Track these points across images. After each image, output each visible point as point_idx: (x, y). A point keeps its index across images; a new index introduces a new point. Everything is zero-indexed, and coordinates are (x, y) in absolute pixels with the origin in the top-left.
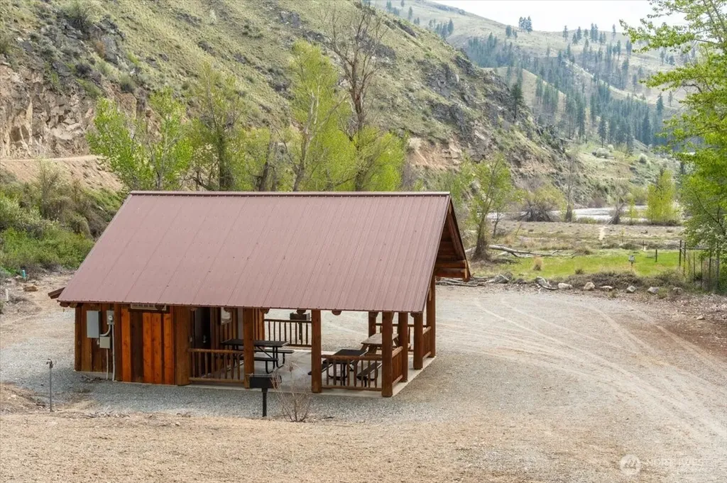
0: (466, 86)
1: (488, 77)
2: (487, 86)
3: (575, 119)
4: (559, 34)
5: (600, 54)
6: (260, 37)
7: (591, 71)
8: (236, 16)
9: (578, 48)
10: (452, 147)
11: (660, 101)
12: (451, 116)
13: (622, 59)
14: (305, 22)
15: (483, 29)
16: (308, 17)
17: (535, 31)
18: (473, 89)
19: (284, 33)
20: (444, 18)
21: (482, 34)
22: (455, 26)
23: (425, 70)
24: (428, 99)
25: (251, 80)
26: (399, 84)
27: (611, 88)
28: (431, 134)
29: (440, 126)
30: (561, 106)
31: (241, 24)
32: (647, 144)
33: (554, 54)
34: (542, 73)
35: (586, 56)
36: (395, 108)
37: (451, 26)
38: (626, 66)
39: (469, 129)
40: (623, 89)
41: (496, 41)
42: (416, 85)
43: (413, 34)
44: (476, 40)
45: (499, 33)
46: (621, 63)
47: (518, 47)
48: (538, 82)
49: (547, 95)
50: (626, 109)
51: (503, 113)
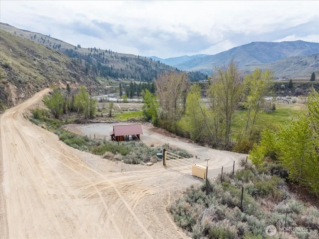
0: (76, 68)
1: (80, 66)
2: (80, 68)
3: (95, 71)
4: (87, 49)
5: (98, 55)
6: (25, 56)
7: (96, 59)
8: (17, 50)
9: (92, 53)
10: (76, 83)
11: (112, 67)
12: (75, 76)
13: (103, 56)
14: (35, 52)
15: (69, 47)
16: (36, 51)
17: (82, 48)
18: (77, 69)
19: (31, 55)
20: (58, 43)
21: (69, 48)
22: (61, 46)
23: (66, 65)
24: (69, 72)
25: (35, 72)
26: (62, 69)
27: (101, 63)
28: (71, 80)
29: (73, 78)
30: (91, 68)
31: (19, 53)
32: (110, 77)
33: (87, 55)
34: (86, 60)
35: (95, 55)
36: (62, 74)
37: (60, 46)
38: (103, 58)
39: (79, 79)
40: (103, 63)
41: (73, 50)
42: (65, 68)
43: (61, 55)
44: (67, 49)
45: (73, 48)
46: (102, 57)
47: (78, 52)
48: (85, 62)
49: (88, 65)
50: (105, 68)
51: (84, 74)
